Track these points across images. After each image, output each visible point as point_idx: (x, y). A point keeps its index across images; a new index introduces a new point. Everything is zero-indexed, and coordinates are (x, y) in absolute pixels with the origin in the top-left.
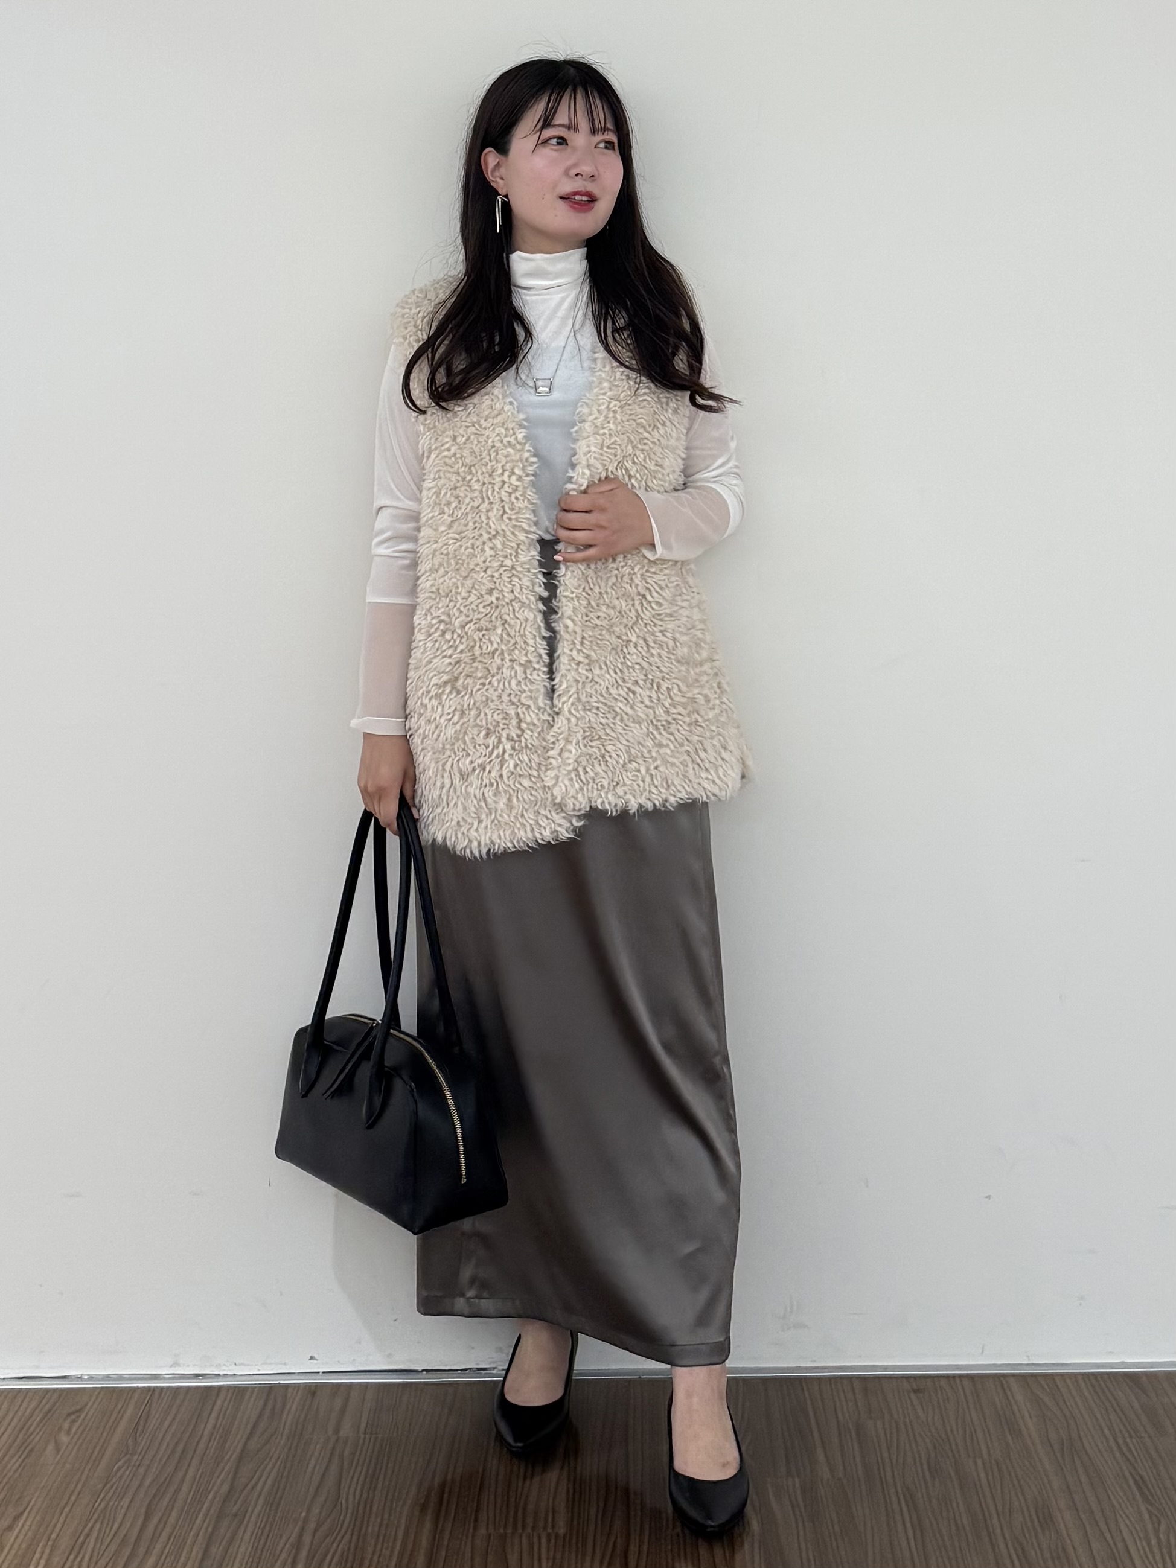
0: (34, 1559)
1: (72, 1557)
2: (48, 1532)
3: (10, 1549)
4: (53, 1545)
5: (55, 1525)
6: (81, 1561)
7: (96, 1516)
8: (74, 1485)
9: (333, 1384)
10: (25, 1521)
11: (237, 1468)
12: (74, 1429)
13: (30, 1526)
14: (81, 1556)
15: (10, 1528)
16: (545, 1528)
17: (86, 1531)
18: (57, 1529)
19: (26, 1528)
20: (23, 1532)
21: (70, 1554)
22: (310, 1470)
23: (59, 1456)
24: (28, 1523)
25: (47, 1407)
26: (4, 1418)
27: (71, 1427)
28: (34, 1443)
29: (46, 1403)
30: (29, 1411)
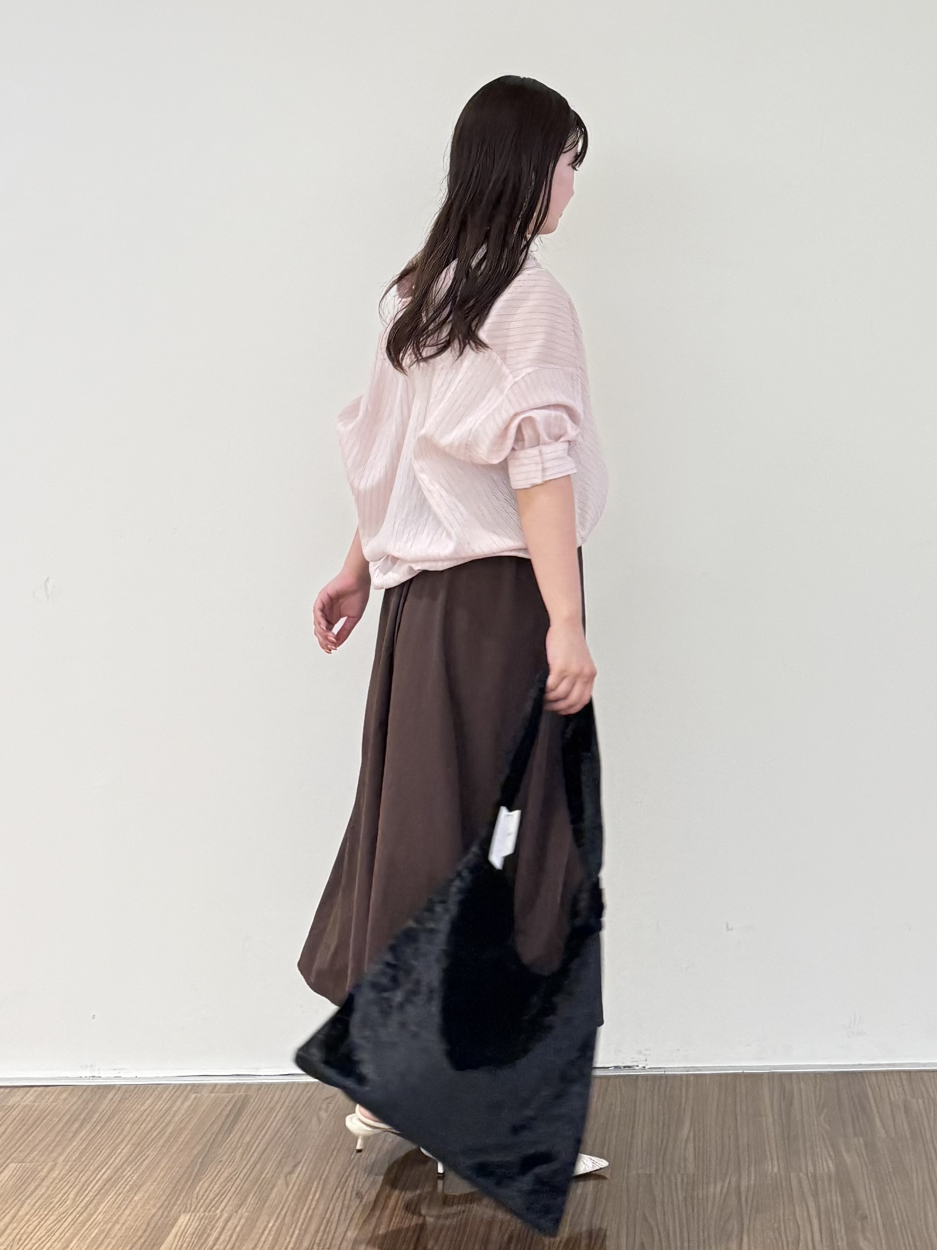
0: (312, 1192)
1: (339, 1190)
2: (319, 1175)
3: (294, 1185)
4: (324, 1182)
5: (324, 1171)
6: (346, 1192)
7: (353, 1163)
8: (333, 1146)
10: (303, 1167)
12: (330, 1110)
13: (306, 1171)
14: (344, 1190)
15: (291, 1172)
16: (679, 1171)
17: (347, 1174)
18: (326, 1173)
19: (303, 1173)
20: (301, 1175)
21: (337, 1188)
23: (321, 1126)
24: (304, 1169)
25: (309, 1095)
26: (277, 1102)
27: (328, 1107)
28: (302, 1118)
29: (308, 1091)
30: (296, 1096)
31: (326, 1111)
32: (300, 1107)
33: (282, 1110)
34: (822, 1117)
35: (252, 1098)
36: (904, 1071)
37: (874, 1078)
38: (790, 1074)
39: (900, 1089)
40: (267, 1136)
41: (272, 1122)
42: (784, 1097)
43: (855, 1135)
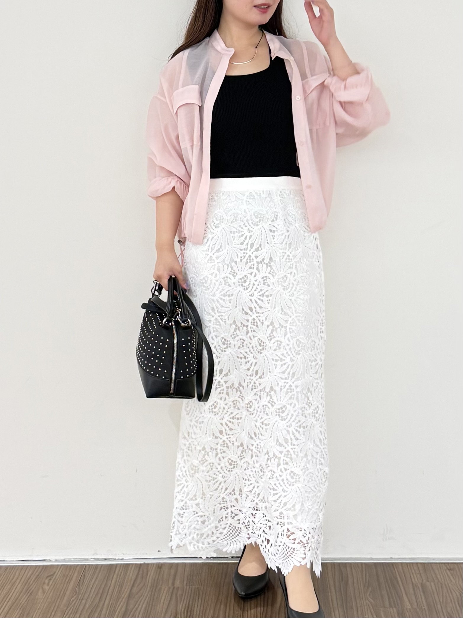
9: (169, 563)
11: (128, 601)
12: (50, 584)
22: (162, 601)
23: (45, 595)
25: (37, 574)
26: (17, 578)
27: (49, 582)
28: (32, 589)
29: (37, 572)
30: (29, 575)
31: (48, 585)
32: (31, 583)
33: (20, 584)
34: (368, 594)
35: (1, 576)
36: (421, 563)
37: (400, 567)
38: (345, 564)
39: (419, 576)
40: (10, 602)
41: (13, 593)
42: (342, 580)
43: (391, 606)
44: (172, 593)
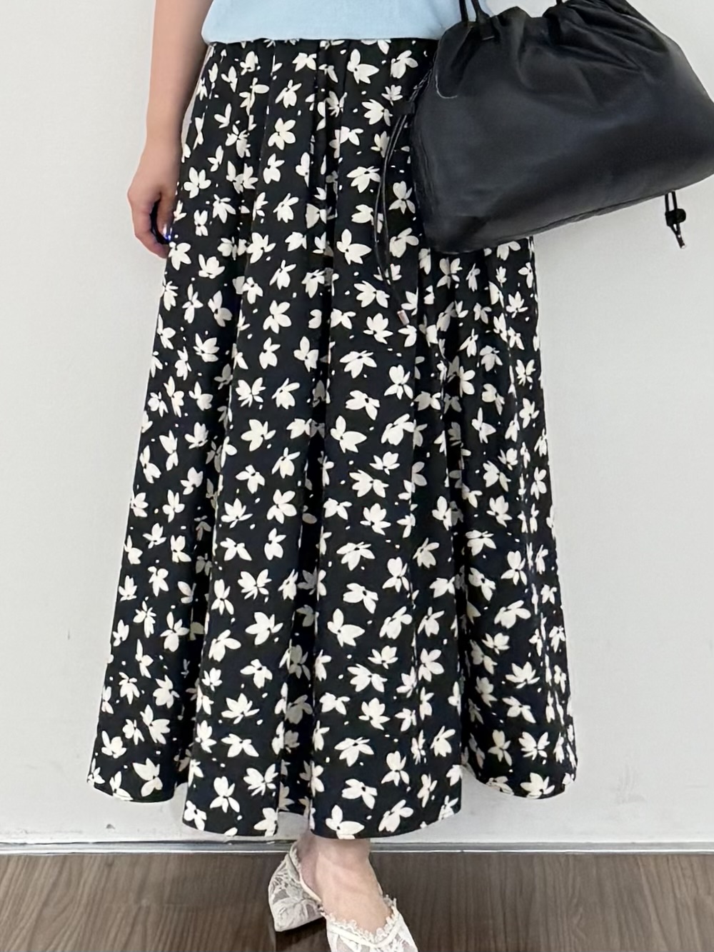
9: (131, 854)
11: (33, 935)
22: (112, 935)
44: (135, 918)
